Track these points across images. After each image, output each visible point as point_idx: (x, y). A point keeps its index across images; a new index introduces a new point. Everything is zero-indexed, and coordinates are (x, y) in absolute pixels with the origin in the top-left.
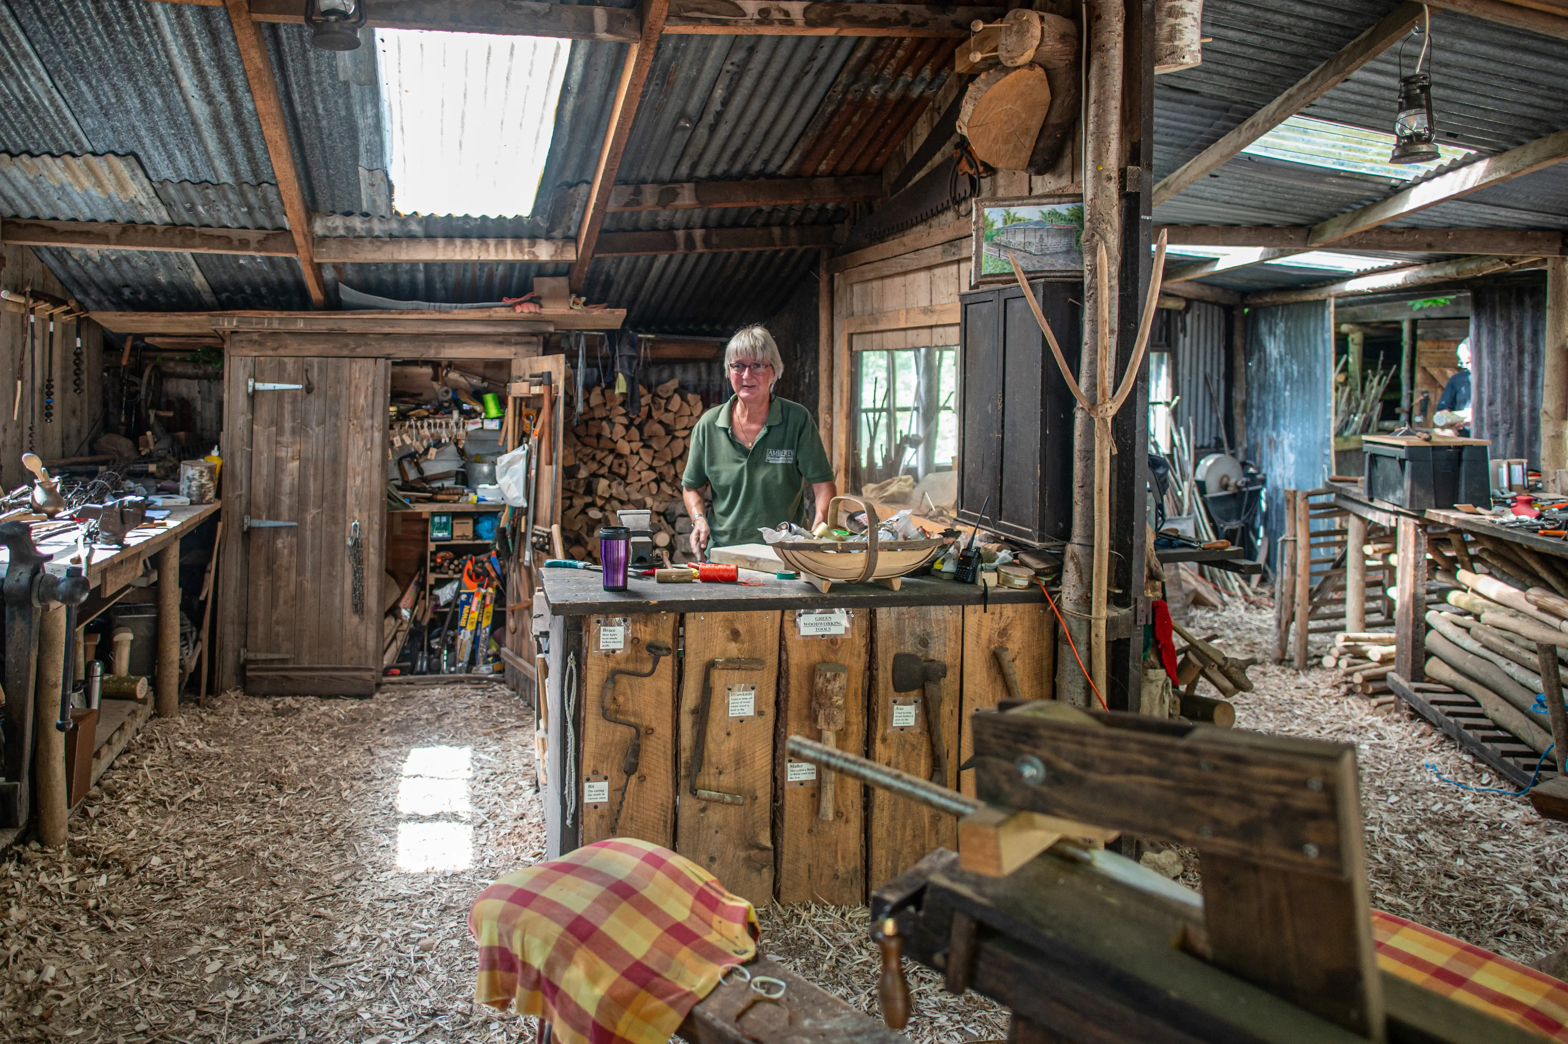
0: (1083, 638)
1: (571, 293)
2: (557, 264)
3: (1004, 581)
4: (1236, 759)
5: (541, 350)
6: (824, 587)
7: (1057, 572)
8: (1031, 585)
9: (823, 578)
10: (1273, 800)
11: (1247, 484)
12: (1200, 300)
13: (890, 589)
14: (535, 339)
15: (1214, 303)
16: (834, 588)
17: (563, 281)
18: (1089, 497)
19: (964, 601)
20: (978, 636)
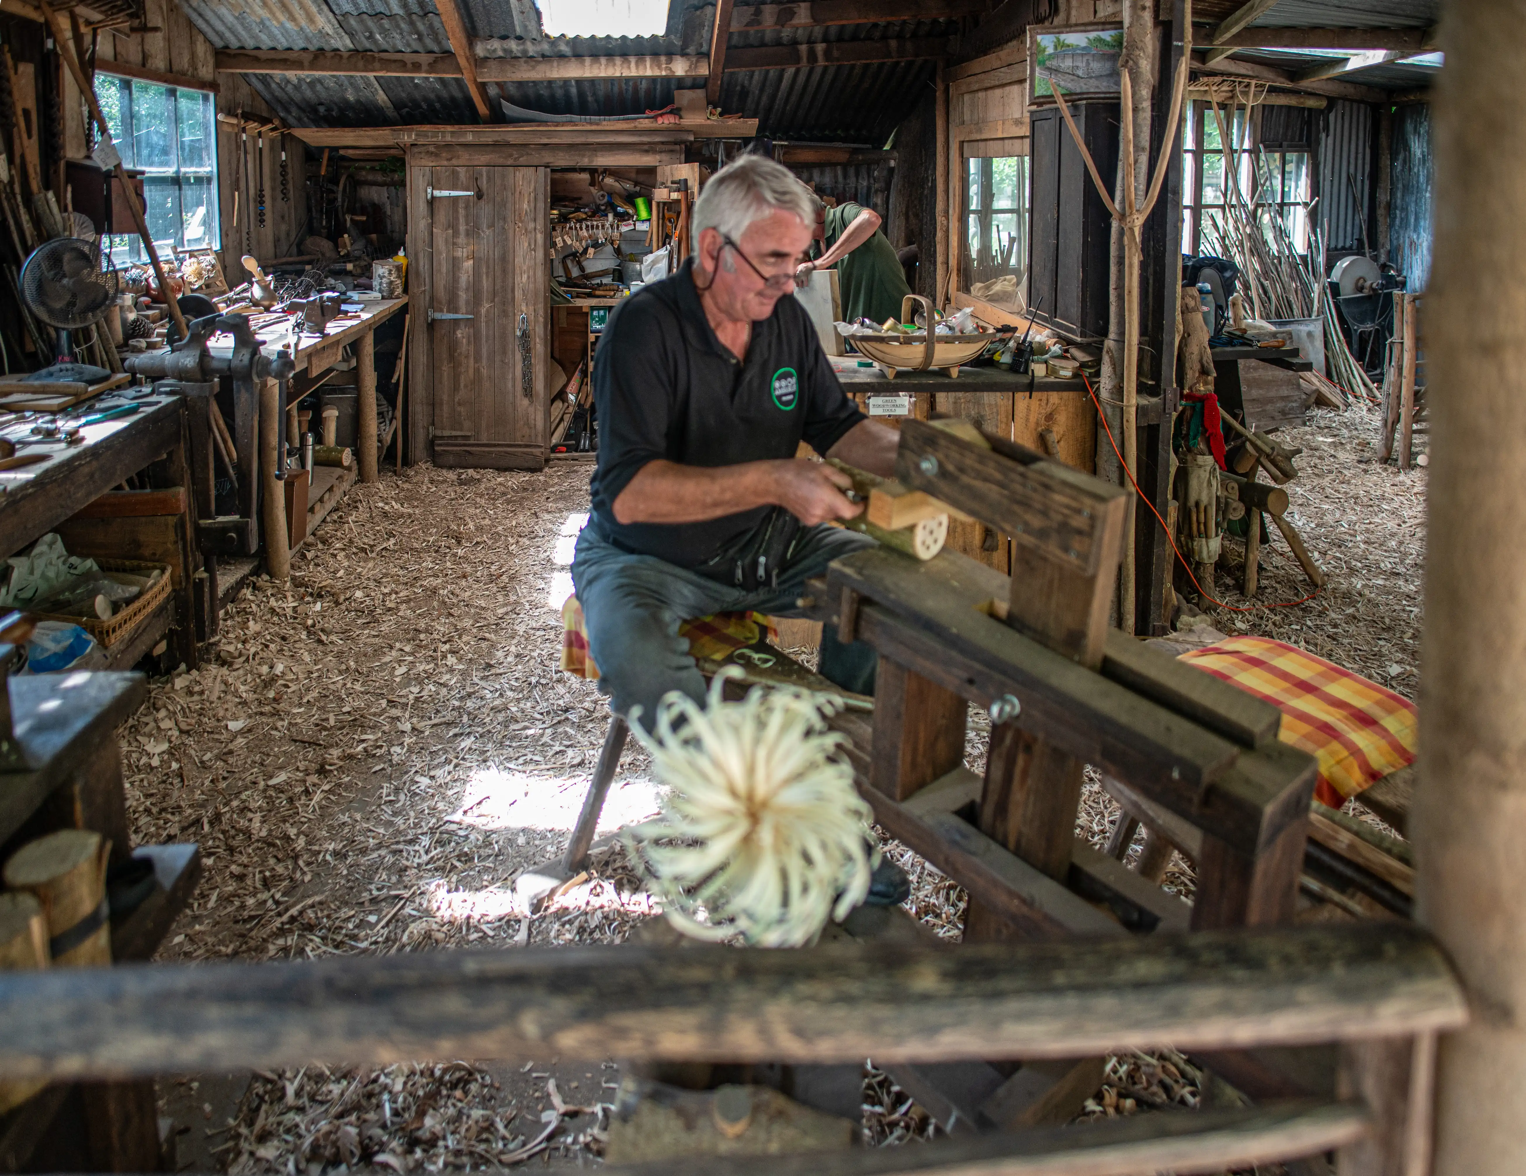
0: (1116, 423)
1: (708, 103)
2: (692, 78)
3: (1052, 371)
5: (683, 157)
6: (890, 374)
7: (1097, 363)
8: (1075, 375)
9: (890, 366)
13: (949, 376)
14: (677, 147)
16: (899, 375)
17: (700, 93)
18: (1121, 298)
19: (1013, 389)
20: (1027, 420)
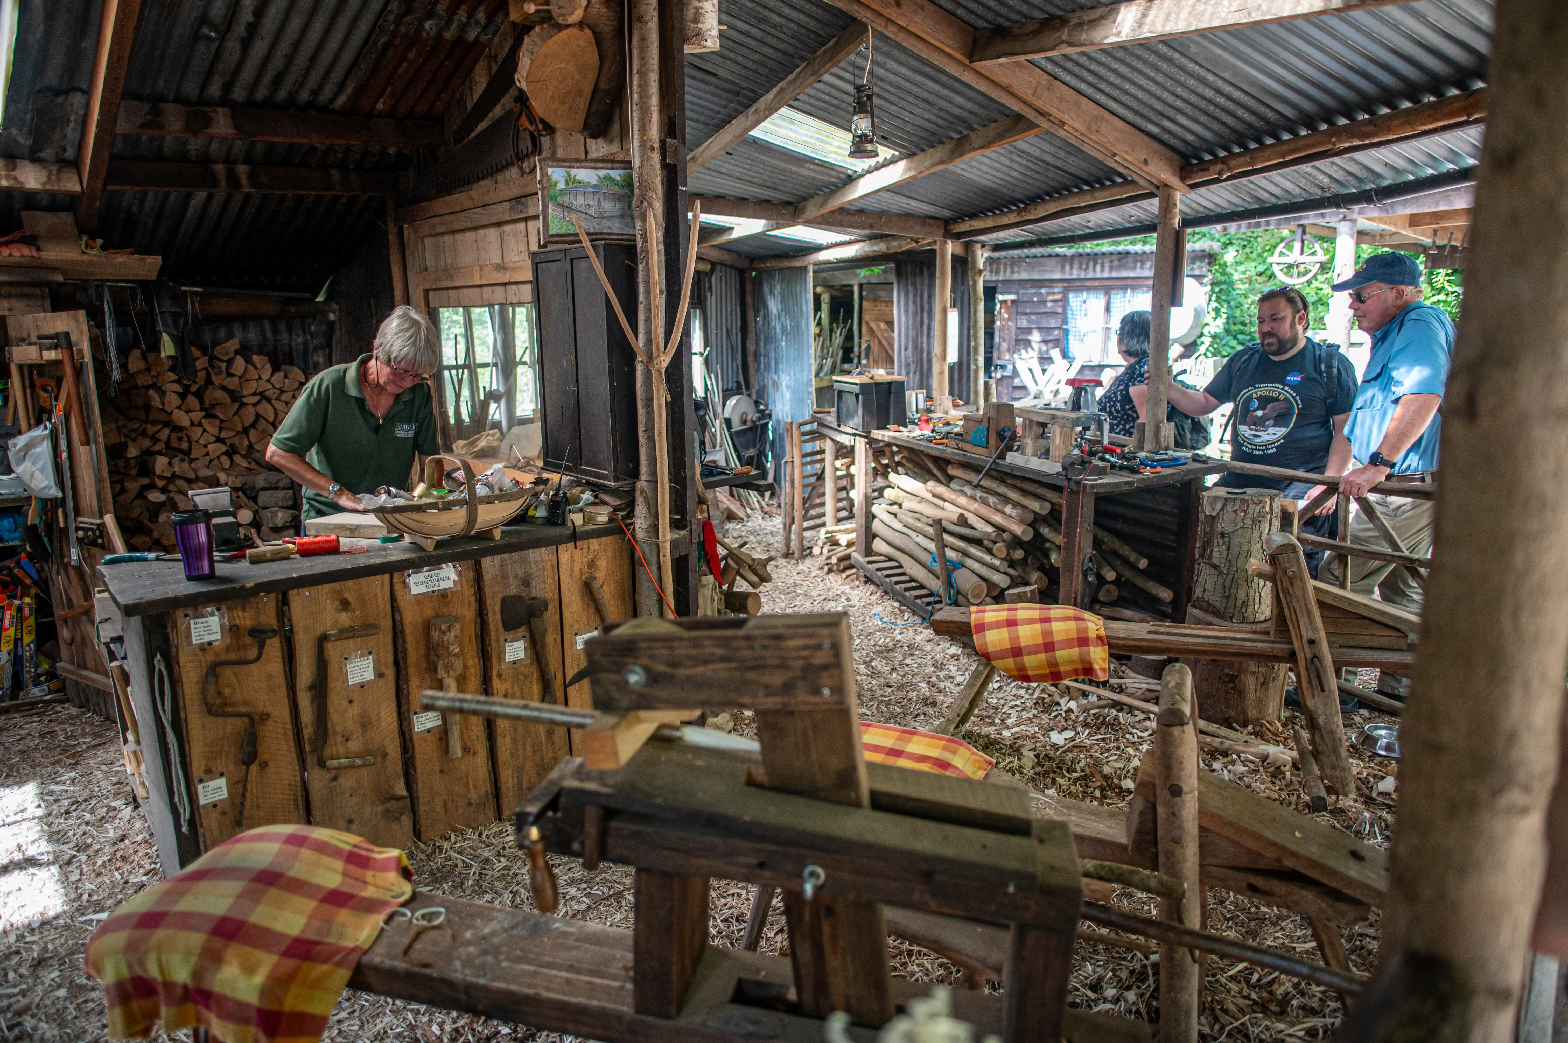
0: (654, 559)
1: (81, 232)
2: (53, 195)
3: (589, 519)
4: (778, 638)
5: (48, 304)
6: (429, 545)
7: (631, 505)
8: (611, 520)
9: (428, 536)
10: (801, 662)
11: (760, 419)
12: (722, 264)
13: (492, 539)
14: (36, 291)
15: (731, 267)
16: (439, 544)
17: (66, 218)
18: (651, 440)
19: (556, 542)
20: (572, 571)
